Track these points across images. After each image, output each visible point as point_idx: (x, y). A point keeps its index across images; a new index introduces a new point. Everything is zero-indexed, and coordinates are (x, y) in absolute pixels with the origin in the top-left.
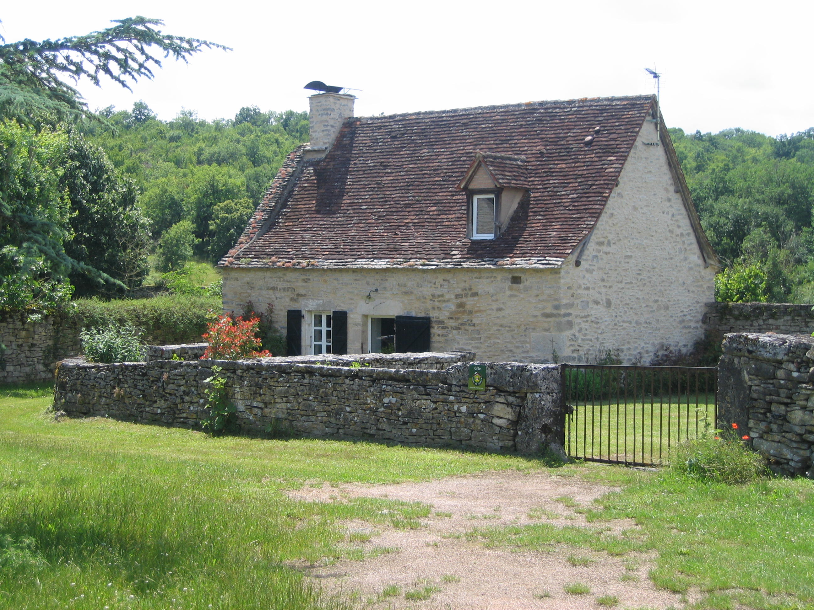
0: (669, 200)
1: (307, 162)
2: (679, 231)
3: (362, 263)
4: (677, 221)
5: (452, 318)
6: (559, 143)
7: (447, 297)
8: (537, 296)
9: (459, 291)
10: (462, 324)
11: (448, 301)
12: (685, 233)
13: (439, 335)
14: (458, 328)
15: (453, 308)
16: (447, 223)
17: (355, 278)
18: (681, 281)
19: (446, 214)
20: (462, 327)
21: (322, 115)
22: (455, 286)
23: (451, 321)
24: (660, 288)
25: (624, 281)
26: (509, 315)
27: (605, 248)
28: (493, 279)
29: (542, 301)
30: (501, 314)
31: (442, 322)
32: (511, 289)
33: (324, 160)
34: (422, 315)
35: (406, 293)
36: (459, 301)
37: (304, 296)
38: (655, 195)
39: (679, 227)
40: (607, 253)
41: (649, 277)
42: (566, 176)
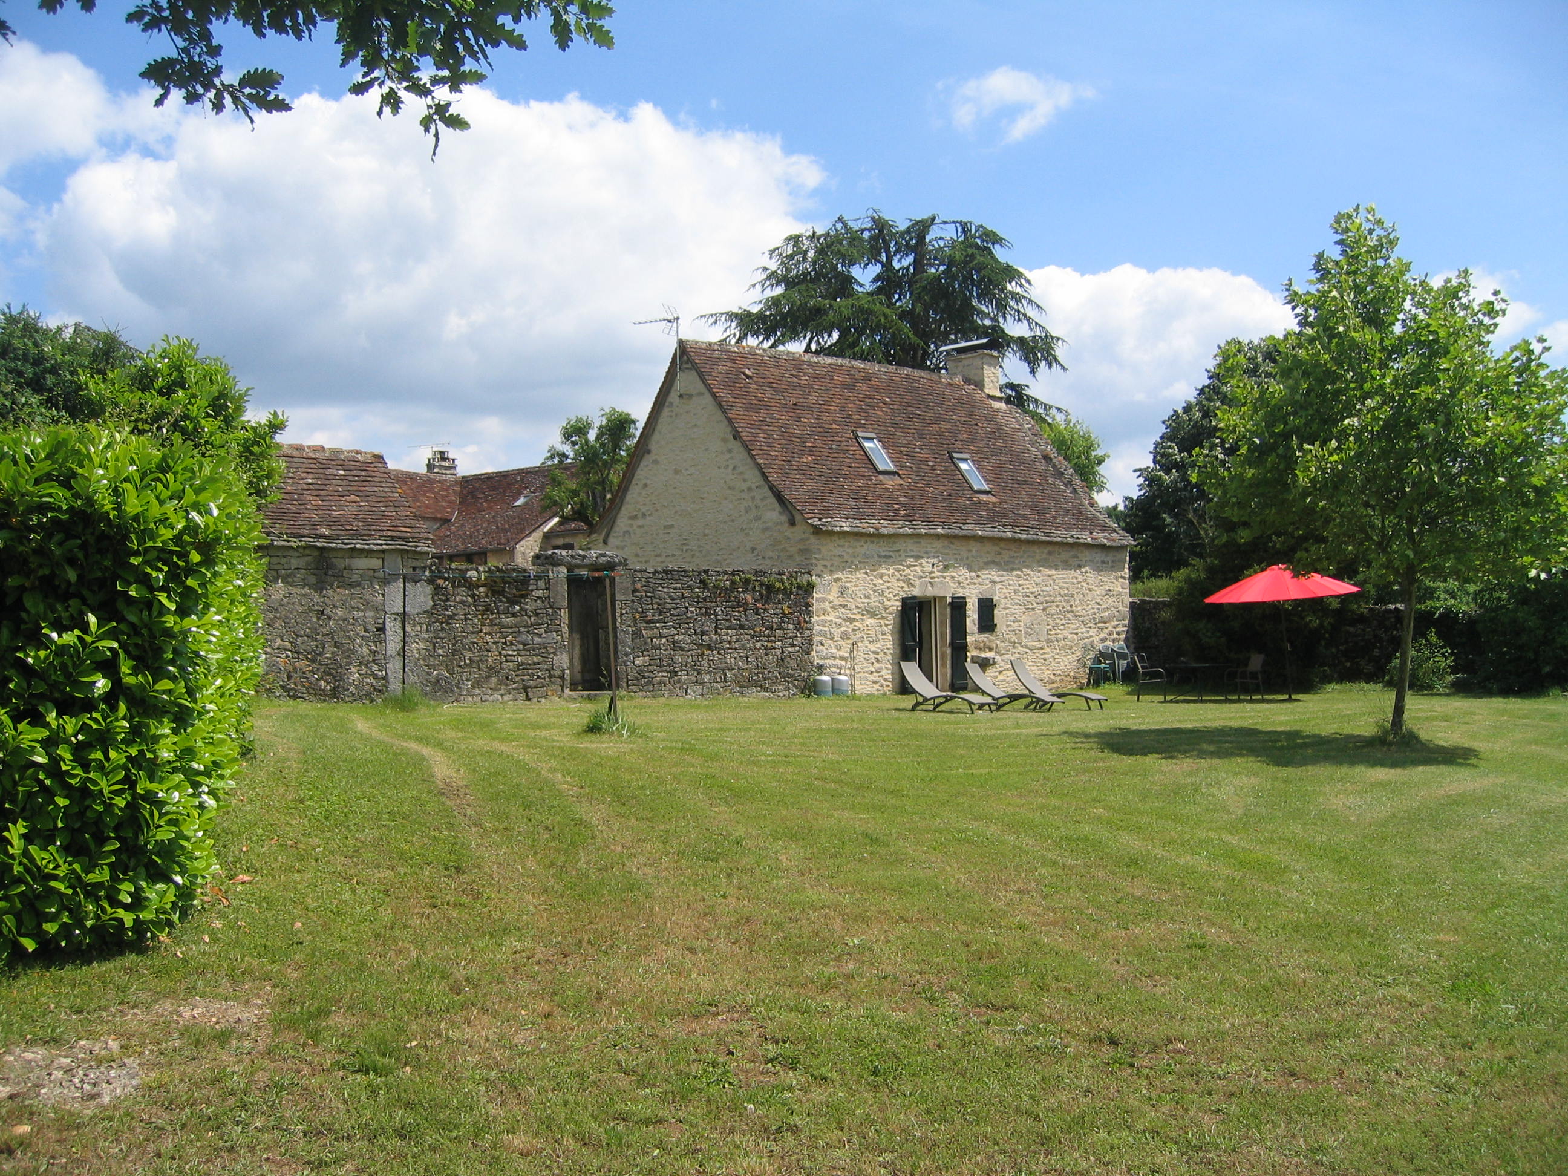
0: (730, 451)
2: (744, 486)
4: (741, 473)
12: (753, 486)
24: (715, 557)
25: (664, 554)
27: (640, 522)
38: (707, 450)
39: (745, 480)
40: (639, 527)
41: (699, 547)
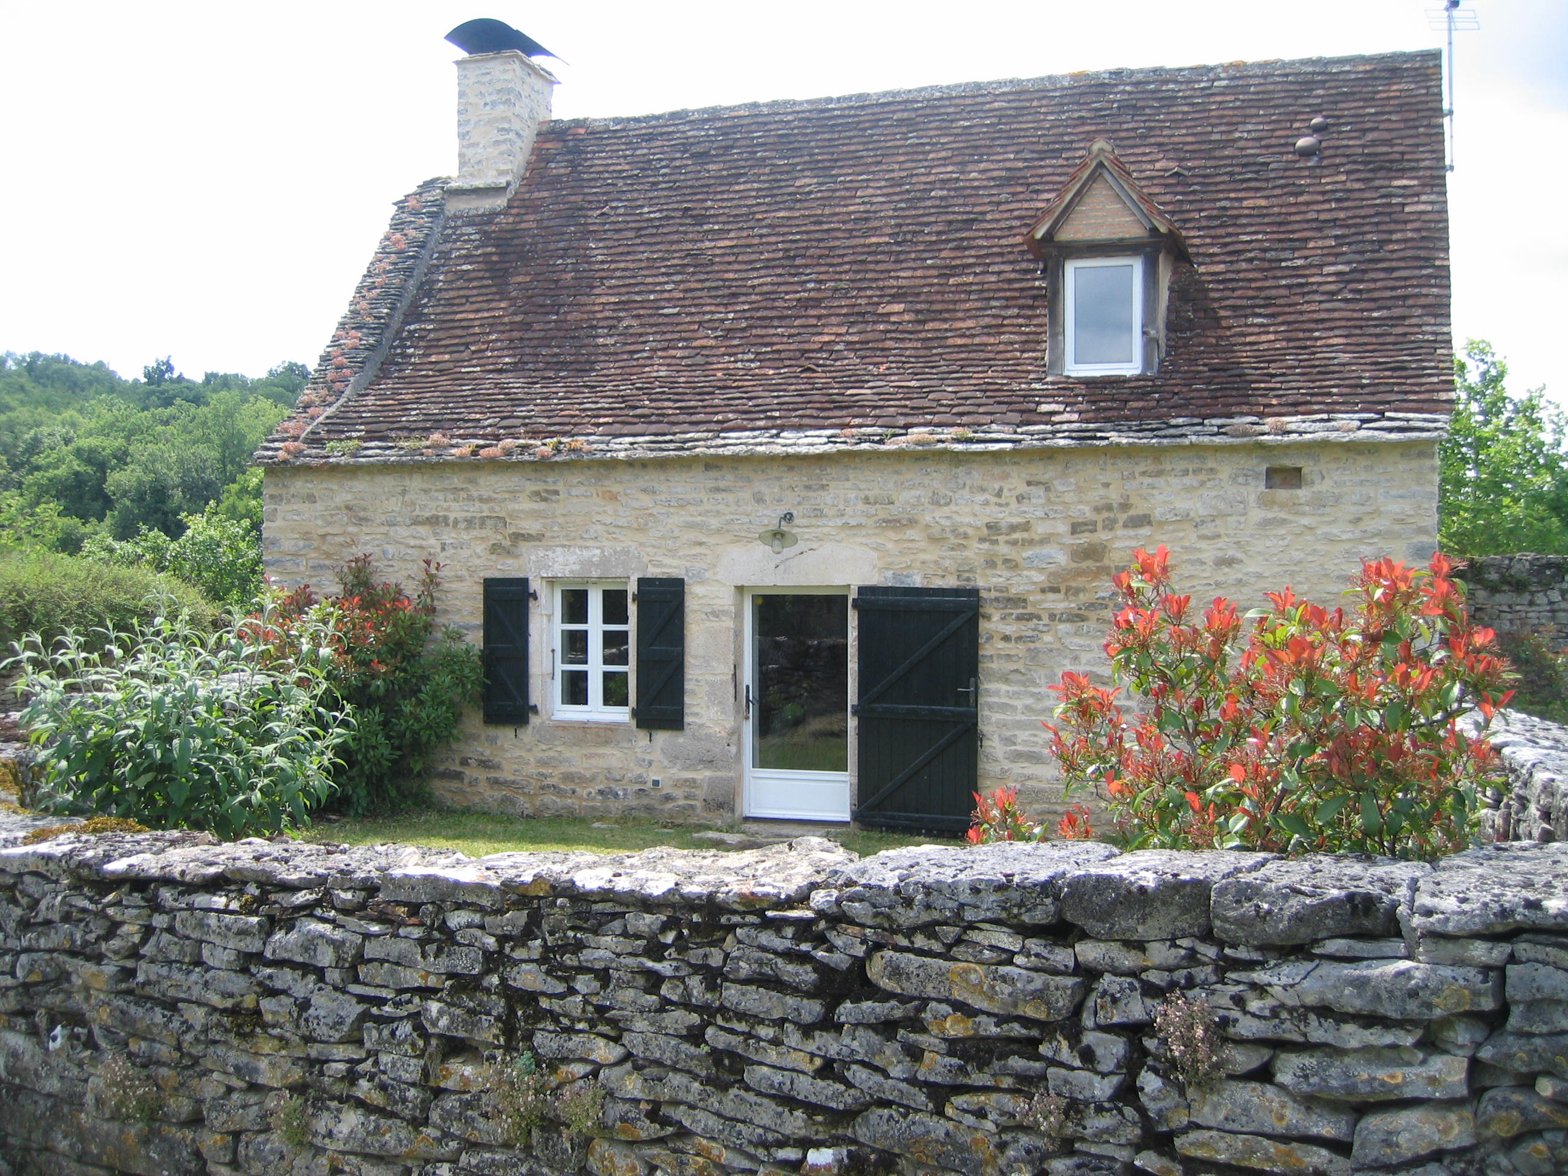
1: (455, 217)
3: (738, 442)
5: (1055, 590)
6: (1217, 153)
7: (1040, 529)
8: (1359, 520)
9: (1086, 512)
10: (1091, 606)
11: (1045, 540)
13: (1006, 638)
14: (1076, 617)
15: (1062, 559)
16: (959, 341)
17: (711, 484)
19: (945, 320)
20: (1093, 615)
22: (1069, 497)
23: (1051, 596)
26: (1259, 576)
28: (1202, 477)
29: (1374, 535)
30: (1231, 574)
31: (1019, 601)
32: (1264, 503)
33: (505, 212)
34: (951, 582)
35: (893, 524)
36: (1084, 539)
42: (1280, 224)
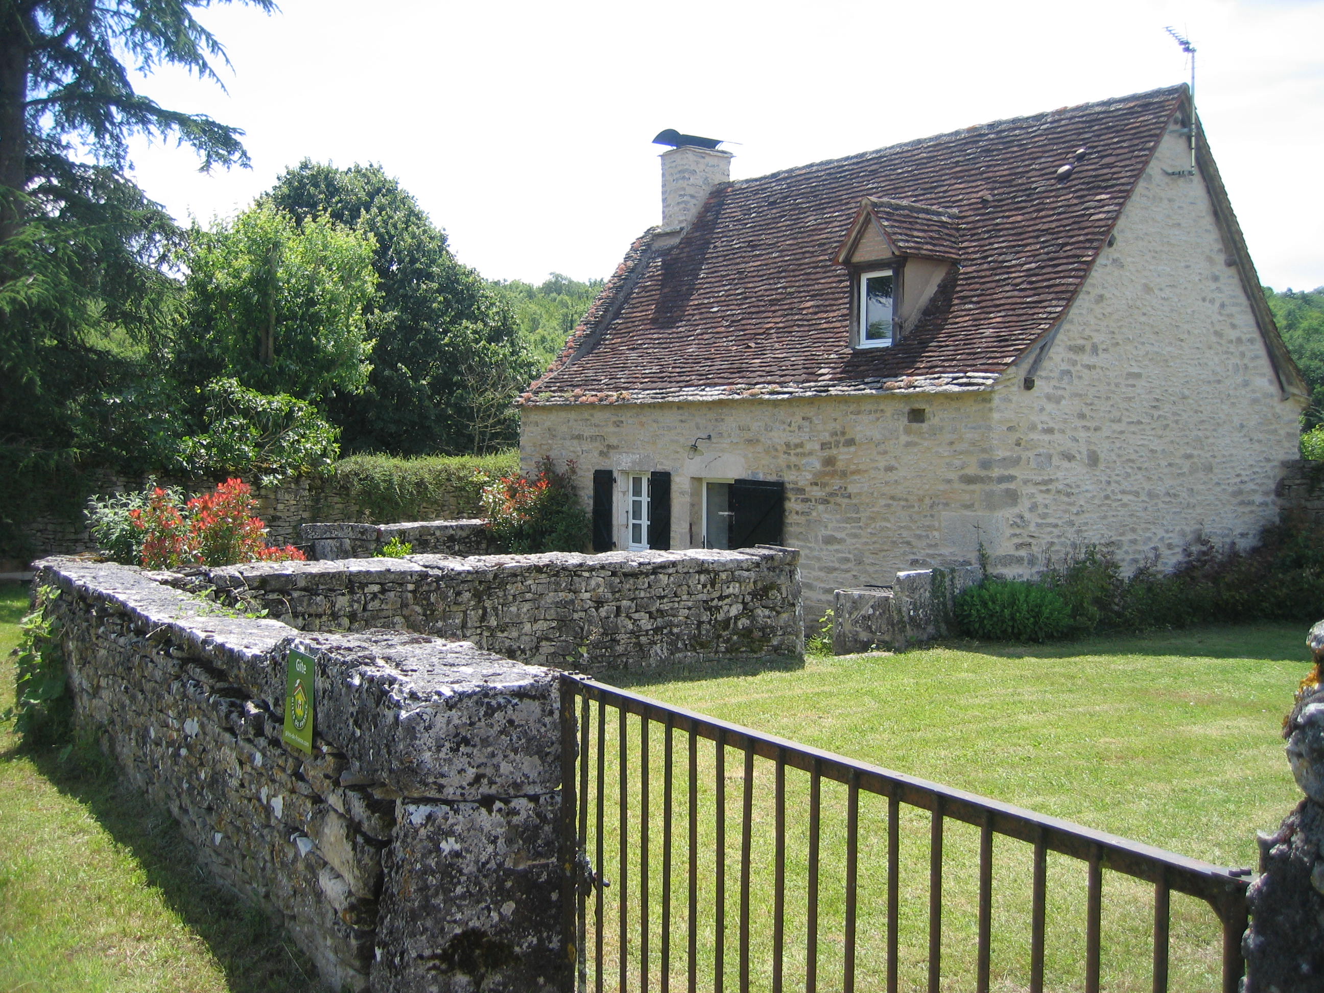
0: (1216, 279)
1: (654, 252)
2: (1233, 334)
3: (690, 394)
4: (1230, 316)
5: (816, 484)
6: (1014, 183)
7: (808, 447)
8: (952, 443)
9: (826, 436)
10: (831, 494)
11: (810, 453)
12: (1244, 337)
13: (797, 513)
14: (825, 502)
15: (818, 466)
16: (825, 326)
17: (680, 418)
18: (1236, 421)
19: (826, 312)
20: (832, 500)
21: (677, 180)
22: (820, 427)
23: (815, 488)
24: (1195, 432)
25: (1125, 420)
26: (905, 478)
27: (1086, 359)
28: (878, 415)
29: (961, 453)
30: (892, 476)
31: (801, 491)
32: (907, 431)
33: (677, 247)
34: (772, 478)
35: (750, 441)
36: (826, 453)
37: (616, 447)
38: (1187, 267)
39: (1234, 326)
40: (1089, 367)
41: (1175, 414)
42: (1021, 234)
